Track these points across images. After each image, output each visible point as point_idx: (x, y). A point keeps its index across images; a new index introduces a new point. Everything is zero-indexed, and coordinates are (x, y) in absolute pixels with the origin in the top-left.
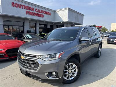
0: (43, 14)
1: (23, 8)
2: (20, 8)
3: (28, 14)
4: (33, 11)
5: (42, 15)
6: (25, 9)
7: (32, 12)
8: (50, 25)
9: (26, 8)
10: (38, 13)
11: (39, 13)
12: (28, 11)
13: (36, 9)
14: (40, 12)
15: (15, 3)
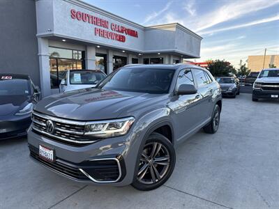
0: (124, 34)
2: (85, 21)
3: (98, 35)
4: (108, 28)
5: (122, 36)
7: (105, 29)
9: (96, 21)
10: (116, 32)
11: (118, 33)
12: (98, 27)
13: (112, 25)
14: (119, 31)
15: (76, 11)
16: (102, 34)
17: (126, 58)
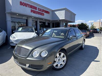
1: (28, 7)
2: (26, 6)
3: (32, 12)
4: (37, 10)
5: (43, 13)
6: (30, 8)
8: (48, 23)
10: (40, 12)
12: (33, 9)
13: (39, 8)
15: (22, 2)
16: (34, 12)
17: (45, 22)
